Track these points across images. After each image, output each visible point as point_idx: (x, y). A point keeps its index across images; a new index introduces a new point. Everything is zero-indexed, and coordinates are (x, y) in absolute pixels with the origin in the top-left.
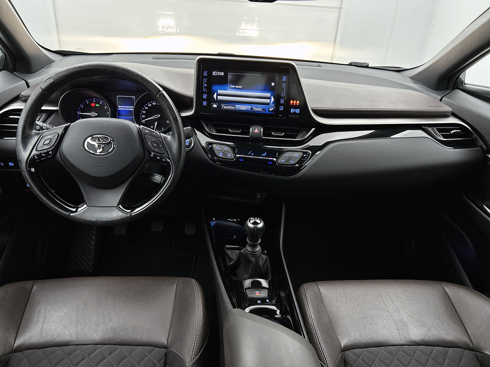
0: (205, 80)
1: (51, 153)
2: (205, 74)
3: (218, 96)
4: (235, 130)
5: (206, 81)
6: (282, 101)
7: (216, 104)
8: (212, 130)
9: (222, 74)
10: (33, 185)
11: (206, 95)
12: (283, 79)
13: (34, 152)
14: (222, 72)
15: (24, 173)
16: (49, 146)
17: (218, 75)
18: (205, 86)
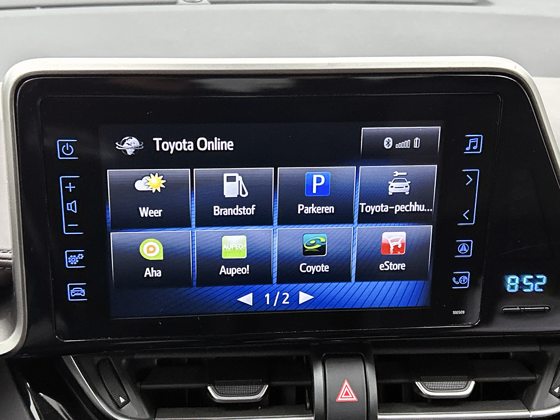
0: (66, 182)
2: (65, 151)
4: (237, 388)
5: (70, 187)
6: (463, 248)
8: (122, 400)
11: (76, 254)
12: (467, 149)
18: (71, 210)
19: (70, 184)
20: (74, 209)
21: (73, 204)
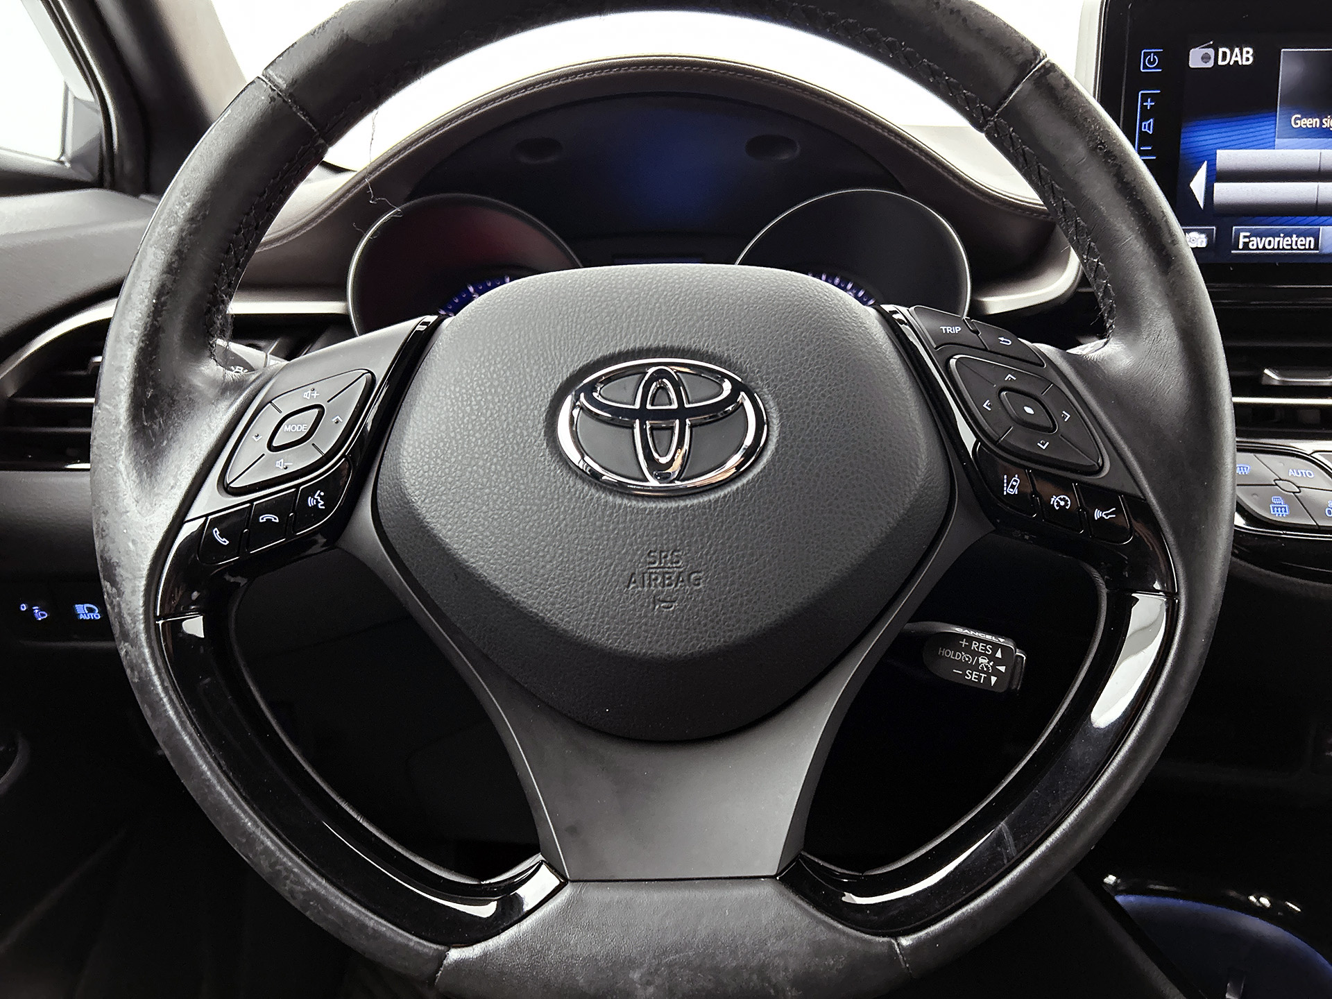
0: (1145, 98)
1: (316, 500)
2: (1149, 63)
3: (1216, 185)
5: (1149, 104)
7: (1201, 232)
9: (1245, 55)
10: (189, 742)
13: (210, 501)
14: (1245, 50)
15: (134, 652)
16: (314, 455)
17: (1220, 63)
18: (1146, 130)
19: (1149, 100)
20: (1149, 129)
21: (1149, 124)
